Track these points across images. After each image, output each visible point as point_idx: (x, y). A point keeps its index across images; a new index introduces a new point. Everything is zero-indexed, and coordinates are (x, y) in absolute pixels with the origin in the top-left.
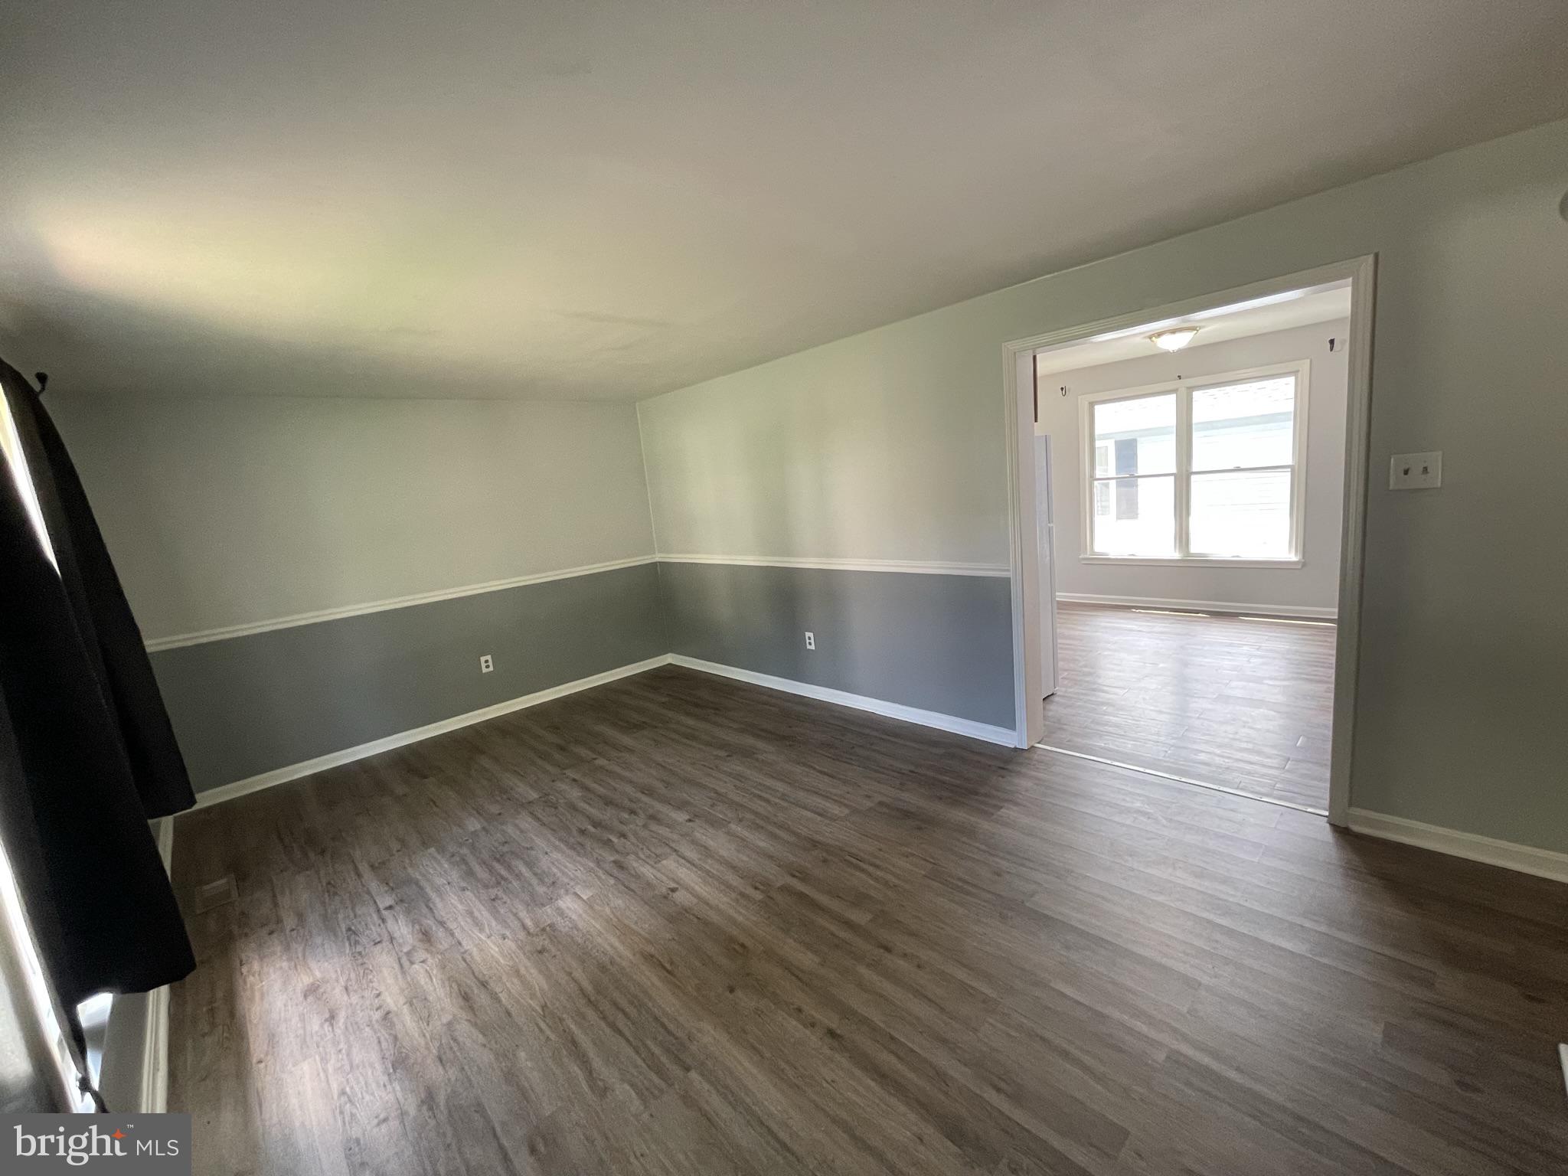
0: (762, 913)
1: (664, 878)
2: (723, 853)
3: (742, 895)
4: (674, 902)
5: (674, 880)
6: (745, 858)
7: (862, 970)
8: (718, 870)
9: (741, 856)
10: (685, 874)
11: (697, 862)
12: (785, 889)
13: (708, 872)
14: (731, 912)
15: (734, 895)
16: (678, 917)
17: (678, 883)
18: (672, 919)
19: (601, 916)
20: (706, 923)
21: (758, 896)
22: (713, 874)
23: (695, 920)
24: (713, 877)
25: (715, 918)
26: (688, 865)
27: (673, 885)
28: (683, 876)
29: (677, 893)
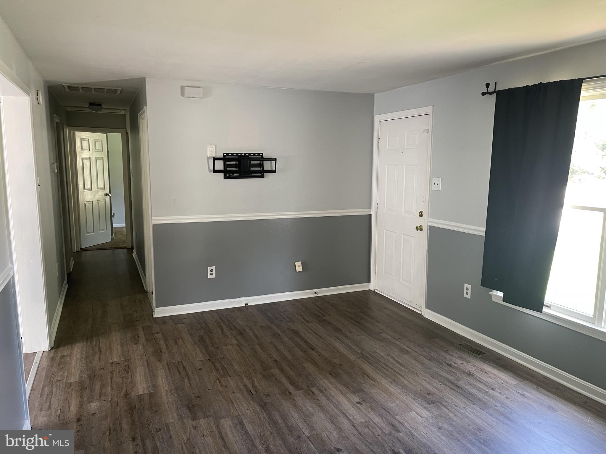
0: (316, 382)
1: (364, 410)
2: (322, 416)
3: (321, 391)
4: (359, 397)
5: (359, 409)
6: (310, 409)
7: (290, 358)
8: (330, 407)
9: (313, 411)
10: (351, 410)
11: (341, 415)
12: (297, 388)
13: (337, 407)
14: (330, 386)
15: (326, 393)
16: (358, 390)
17: (356, 406)
18: (362, 391)
19: (401, 401)
20: (346, 386)
21: (314, 389)
22: (333, 406)
23: (349, 387)
24: (334, 404)
25: (340, 387)
26: (347, 415)
27: (359, 405)
28: (352, 409)
29: (357, 401)
